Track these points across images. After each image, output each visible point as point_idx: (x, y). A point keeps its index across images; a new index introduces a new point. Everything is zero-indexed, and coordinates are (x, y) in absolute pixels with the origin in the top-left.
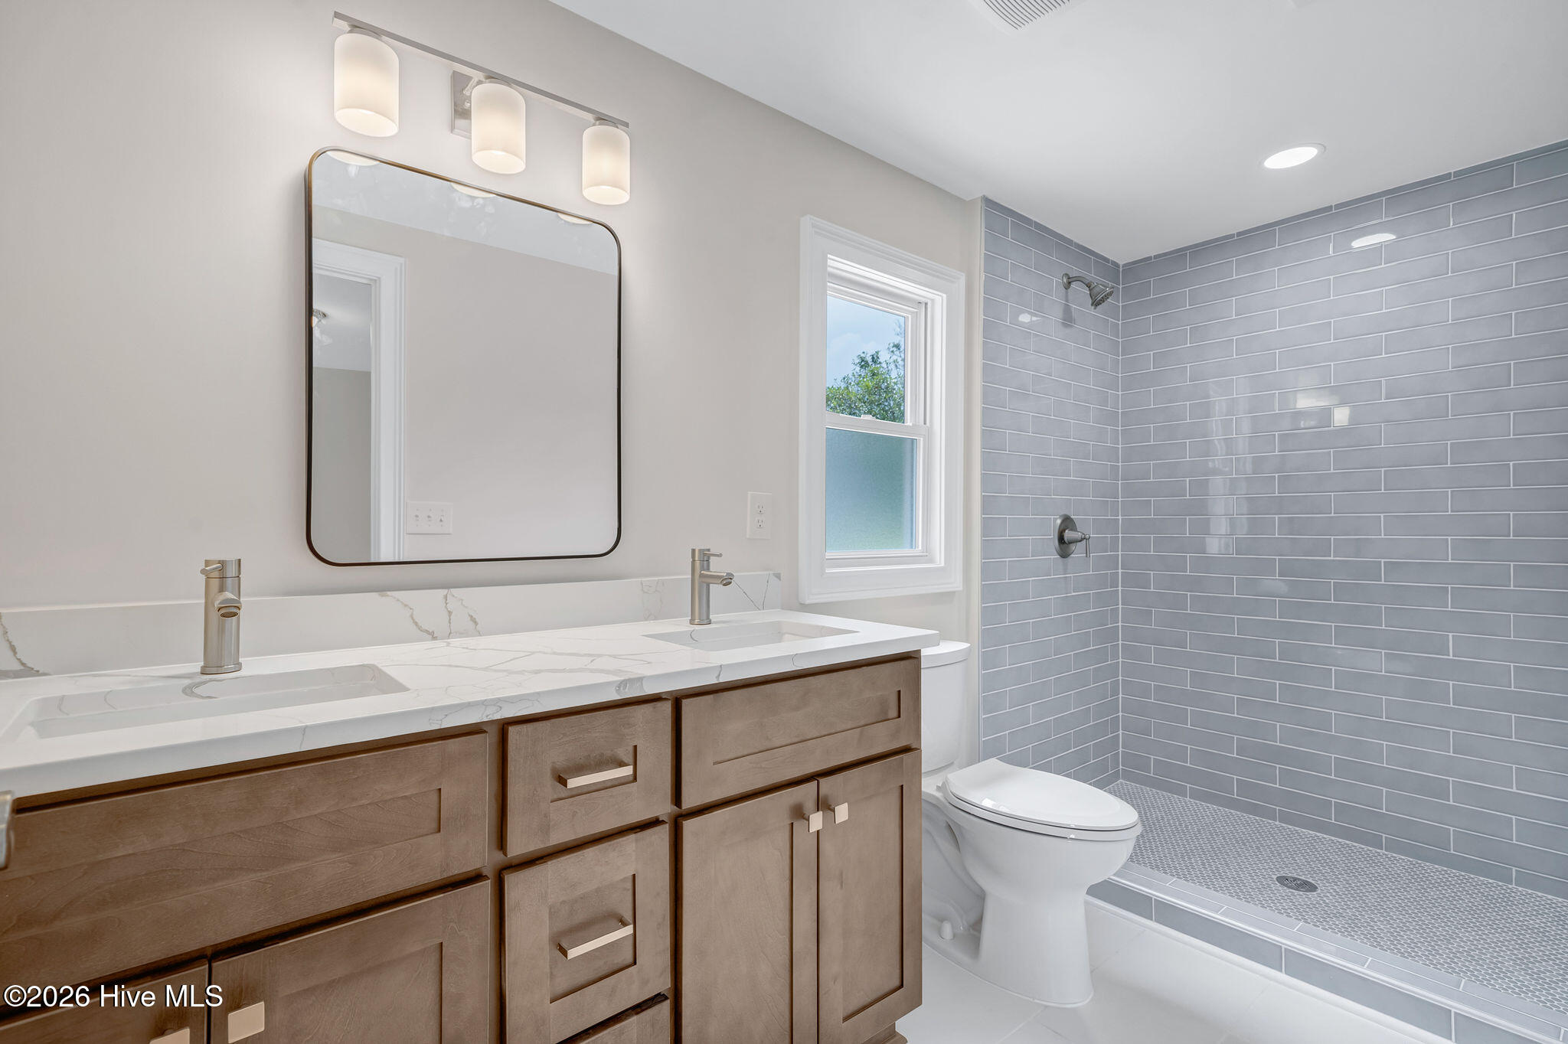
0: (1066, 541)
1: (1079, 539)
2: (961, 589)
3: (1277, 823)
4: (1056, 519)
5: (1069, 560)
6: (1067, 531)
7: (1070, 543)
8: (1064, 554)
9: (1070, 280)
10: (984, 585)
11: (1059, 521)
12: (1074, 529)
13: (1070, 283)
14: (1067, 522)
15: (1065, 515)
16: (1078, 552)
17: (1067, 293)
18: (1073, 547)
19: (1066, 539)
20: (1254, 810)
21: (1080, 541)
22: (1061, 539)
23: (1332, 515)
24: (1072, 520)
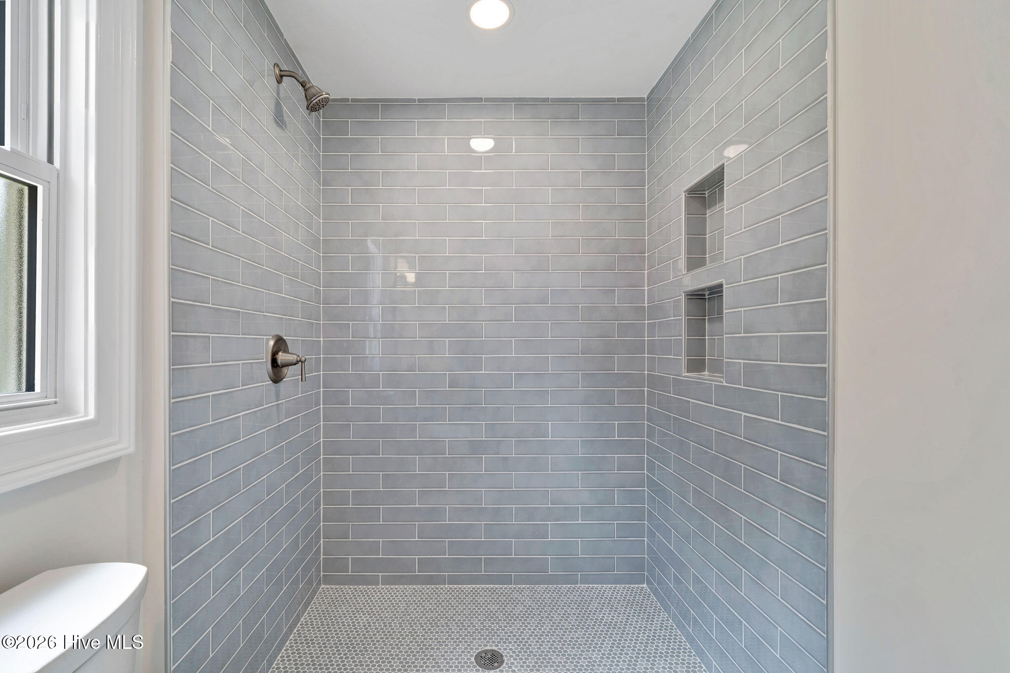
0: (280, 365)
1: (295, 361)
2: (132, 449)
3: (447, 586)
4: (269, 339)
5: (281, 384)
6: (280, 353)
7: (283, 366)
8: (277, 379)
9: (283, 73)
10: (173, 436)
11: (272, 343)
12: (286, 351)
13: (282, 76)
14: (280, 344)
15: (277, 336)
16: (291, 374)
17: (278, 88)
18: (285, 370)
19: (279, 362)
20: (430, 580)
21: (295, 364)
22: (274, 362)
23: (484, 339)
24: (284, 341)
